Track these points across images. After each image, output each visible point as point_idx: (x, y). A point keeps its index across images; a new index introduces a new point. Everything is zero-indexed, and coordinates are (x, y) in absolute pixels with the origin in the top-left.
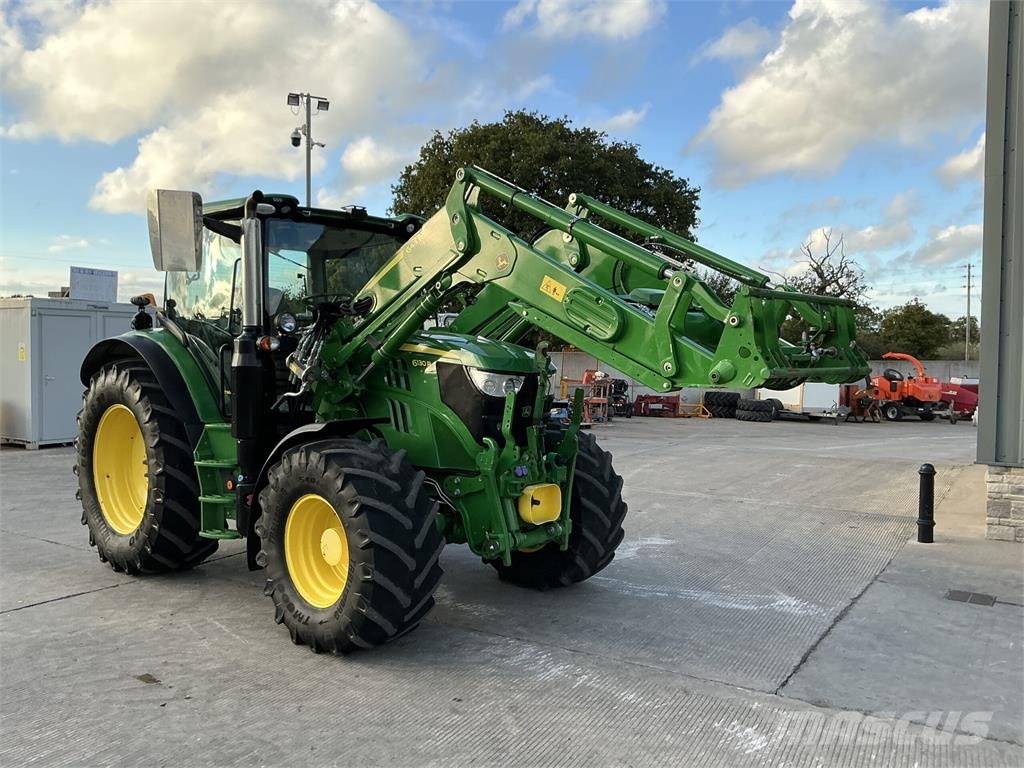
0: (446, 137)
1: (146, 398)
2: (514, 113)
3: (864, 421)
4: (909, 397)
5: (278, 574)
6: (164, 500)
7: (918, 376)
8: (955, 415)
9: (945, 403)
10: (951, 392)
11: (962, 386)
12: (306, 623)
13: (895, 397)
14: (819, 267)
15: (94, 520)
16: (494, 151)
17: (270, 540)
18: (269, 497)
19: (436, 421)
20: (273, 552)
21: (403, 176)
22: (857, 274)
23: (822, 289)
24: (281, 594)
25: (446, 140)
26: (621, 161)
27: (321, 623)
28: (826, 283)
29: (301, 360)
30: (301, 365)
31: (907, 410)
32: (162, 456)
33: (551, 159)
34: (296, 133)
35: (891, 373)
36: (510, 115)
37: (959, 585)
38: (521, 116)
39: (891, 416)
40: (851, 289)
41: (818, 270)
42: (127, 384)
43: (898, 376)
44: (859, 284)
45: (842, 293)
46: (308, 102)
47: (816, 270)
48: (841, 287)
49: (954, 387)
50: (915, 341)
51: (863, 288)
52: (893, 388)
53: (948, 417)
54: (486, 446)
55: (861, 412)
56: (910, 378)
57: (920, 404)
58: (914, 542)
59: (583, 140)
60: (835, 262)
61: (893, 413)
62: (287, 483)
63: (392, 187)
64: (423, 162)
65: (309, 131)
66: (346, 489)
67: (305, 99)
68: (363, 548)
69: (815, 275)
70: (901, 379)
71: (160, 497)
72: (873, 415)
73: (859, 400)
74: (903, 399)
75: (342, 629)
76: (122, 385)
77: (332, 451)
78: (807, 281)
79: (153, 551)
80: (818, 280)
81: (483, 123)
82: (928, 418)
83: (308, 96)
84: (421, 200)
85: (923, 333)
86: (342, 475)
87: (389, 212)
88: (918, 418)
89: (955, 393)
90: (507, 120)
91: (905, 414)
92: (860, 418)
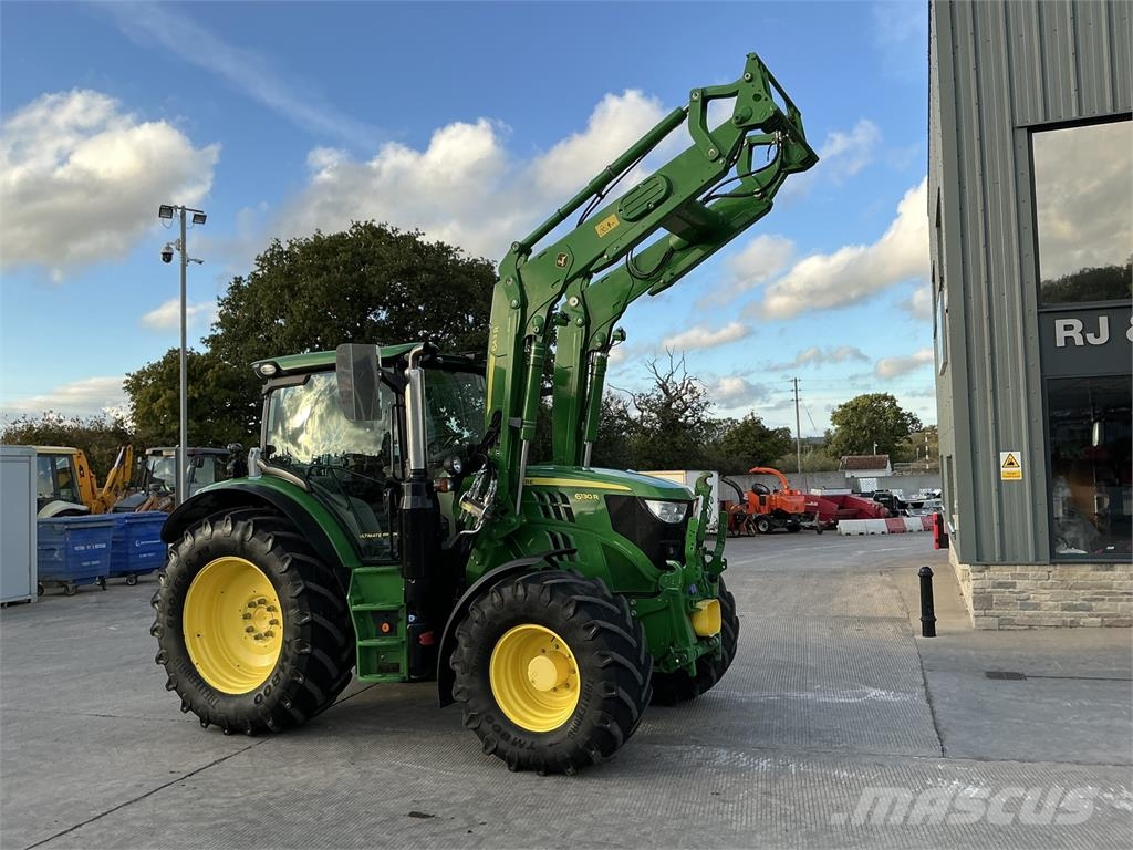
0: (286, 247)
1: (279, 547)
2: (362, 224)
3: (739, 536)
4: (778, 509)
5: (483, 707)
6: (312, 649)
7: (784, 489)
8: (821, 525)
9: (809, 515)
10: (812, 504)
11: (822, 497)
12: (531, 748)
13: (765, 511)
14: (664, 384)
15: (188, 685)
16: (345, 264)
17: (472, 674)
18: (472, 633)
19: (607, 549)
20: (476, 685)
21: (232, 288)
22: (700, 390)
23: (668, 405)
24: (491, 726)
25: (286, 249)
26: (480, 276)
27: (551, 745)
28: (671, 399)
29: (477, 499)
30: (478, 503)
31: (776, 523)
32: (306, 604)
33: (408, 274)
34: (168, 248)
35: (759, 487)
36: (358, 224)
37: (989, 666)
38: (369, 227)
39: (762, 530)
40: (695, 405)
41: (663, 387)
42: (250, 534)
43: (765, 490)
44: (702, 400)
45: (686, 408)
46: (183, 215)
47: (662, 386)
48: (685, 403)
49: (814, 498)
50: (754, 455)
51: (707, 403)
52: (762, 501)
53: (812, 528)
54: (671, 568)
55: (737, 527)
56: (775, 491)
57: (788, 516)
58: (920, 637)
59: (439, 255)
60: (678, 378)
61: (764, 526)
62: (496, 617)
63: (219, 299)
64: (260, 273)
65: (184, 246)
66: (579, 615)
67: (179, 211)
68: (603, 668)
69: (661, 392)
70: (768, 493)
71: (306, 647)
72: (749, 529)
73: (735, 515)
74: (772, 512)
75: (580, 747)
76: (243, 536)
77: (555, 581)
78: (654, 397)
79: (292, 706)
80: (664, 396)
81: (326, 233)
82: (794, 529)
83: (183, 208)
84: (258, 314)
85: (762, 447)
86: (574, 603)
87: (214, 327)
88: (785, 529)
89: (816, 504)
90: (354, 231)
91: (775, 527)
92: (736, 533)
